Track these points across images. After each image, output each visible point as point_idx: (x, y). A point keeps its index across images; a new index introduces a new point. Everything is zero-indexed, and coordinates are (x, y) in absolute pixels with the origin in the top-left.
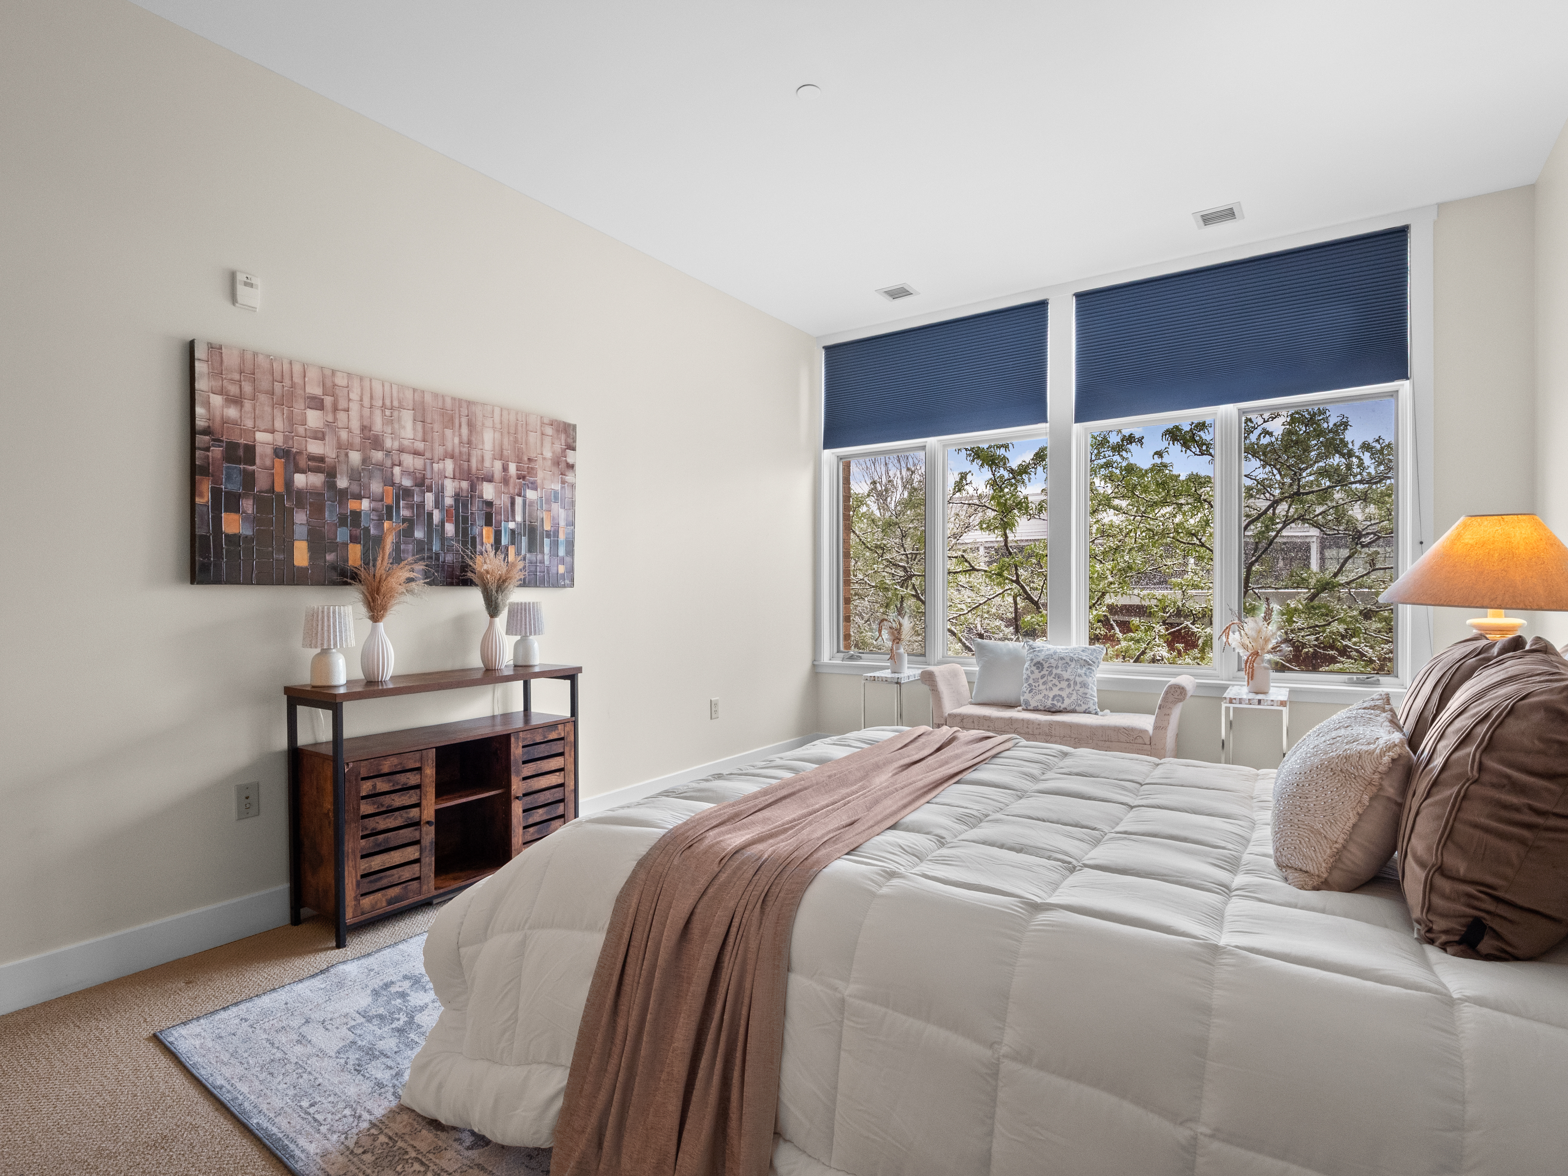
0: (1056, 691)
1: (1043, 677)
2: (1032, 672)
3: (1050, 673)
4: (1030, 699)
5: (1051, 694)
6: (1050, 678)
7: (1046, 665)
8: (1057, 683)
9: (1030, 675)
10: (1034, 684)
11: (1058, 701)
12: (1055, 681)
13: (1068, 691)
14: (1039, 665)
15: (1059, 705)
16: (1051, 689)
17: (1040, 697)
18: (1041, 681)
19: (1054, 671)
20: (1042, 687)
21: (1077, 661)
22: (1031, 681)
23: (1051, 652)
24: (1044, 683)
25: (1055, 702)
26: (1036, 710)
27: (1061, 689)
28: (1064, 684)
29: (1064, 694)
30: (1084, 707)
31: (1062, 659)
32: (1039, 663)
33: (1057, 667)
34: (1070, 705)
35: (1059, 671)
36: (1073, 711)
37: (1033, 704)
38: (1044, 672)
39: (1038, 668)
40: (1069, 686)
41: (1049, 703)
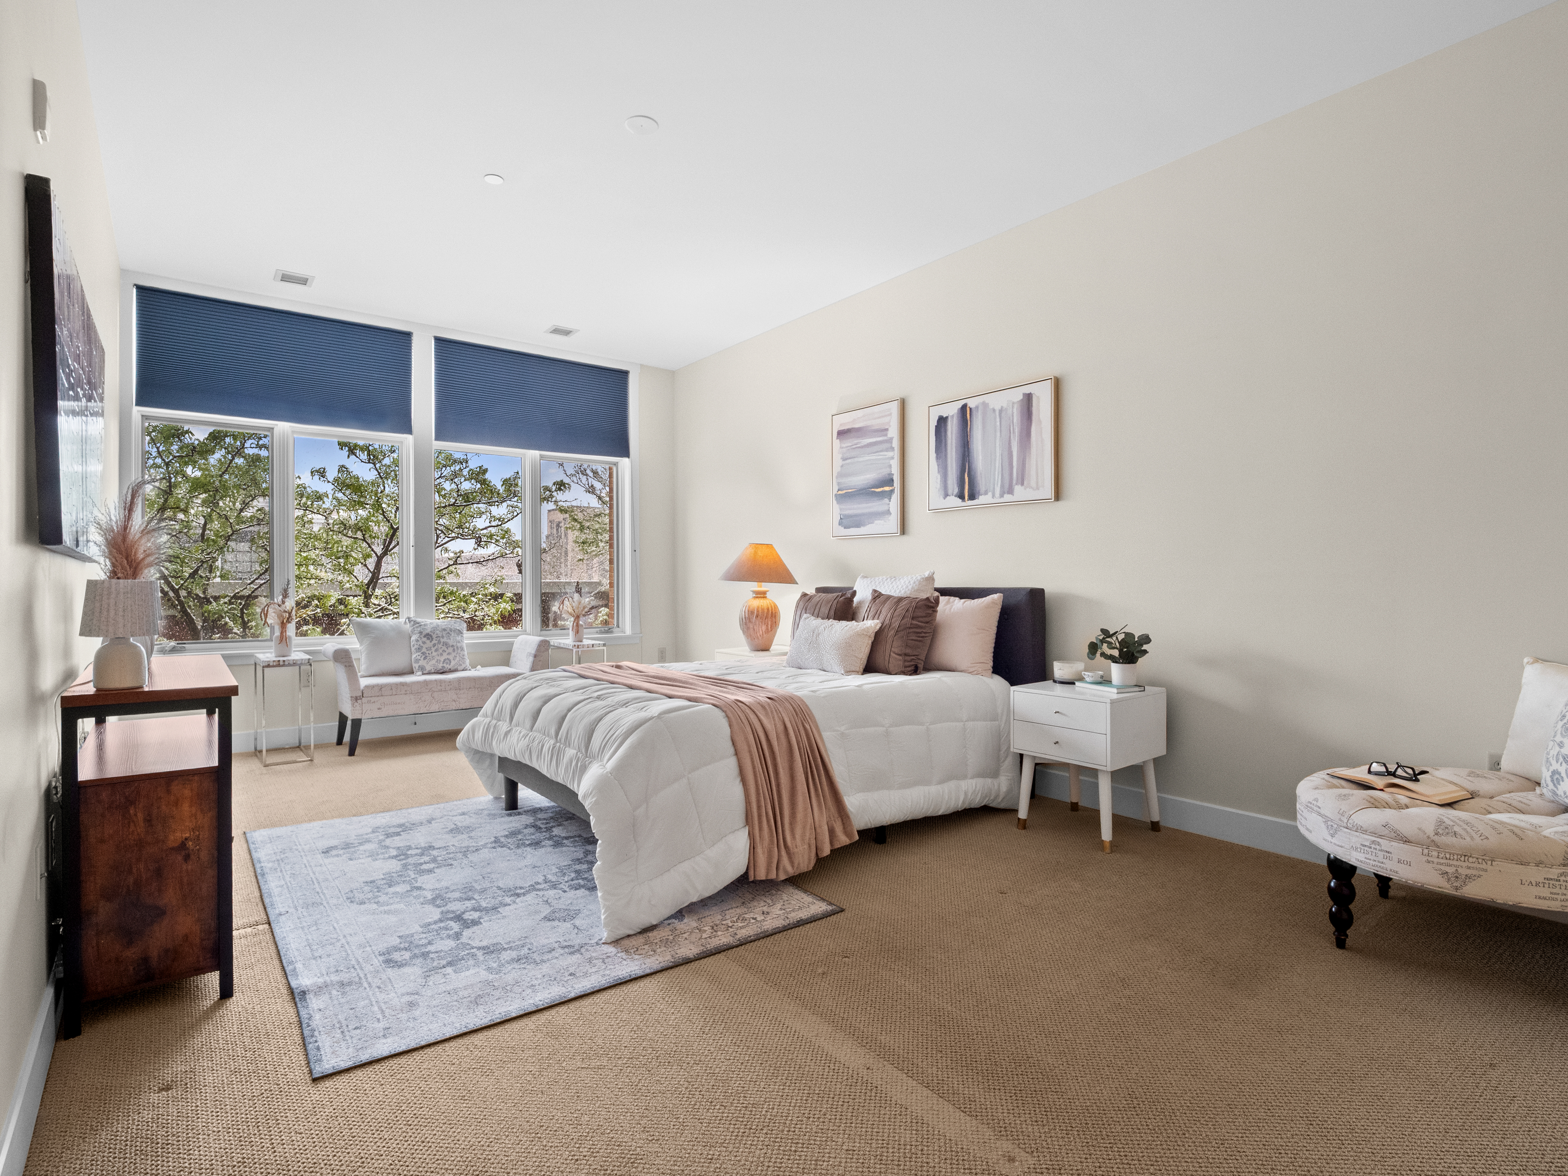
0: (445, 656)
1: (434, 645)
2: (424, 643)
3: (439, 642)
4: (425, 665)
5: (442, 659)
6: (440, 646)
7: (434, 636)
8: (446, 649)
9: (422, 645)
10: (427, 652)
11: (447, 663)
12: (444, 648)
13: (454, 654)
14: (429, 636)
15: (447, 667)
16: (442, 654)
17: (434, 662)
18: (433, 649)
19: (442, 640)
20: (434, 654)
21: (454, 631)
22: (424, 650)
23: (435, 625)
24: (436, 650)
25: (445, 665)
26: (429, 673)
27: (449, 654)
28: (450, 650)
29: (451, 657)
30: (462, 668)
31: (444, 630)
32: (428, 634)
33: (443, 637)
34: (453, 666)
35: (445, 640)
36: (456, 670)
37: (428, 668)
38: (434, 642)
39: (428, 639)
40: (454, 650)
41: (440, 666)
